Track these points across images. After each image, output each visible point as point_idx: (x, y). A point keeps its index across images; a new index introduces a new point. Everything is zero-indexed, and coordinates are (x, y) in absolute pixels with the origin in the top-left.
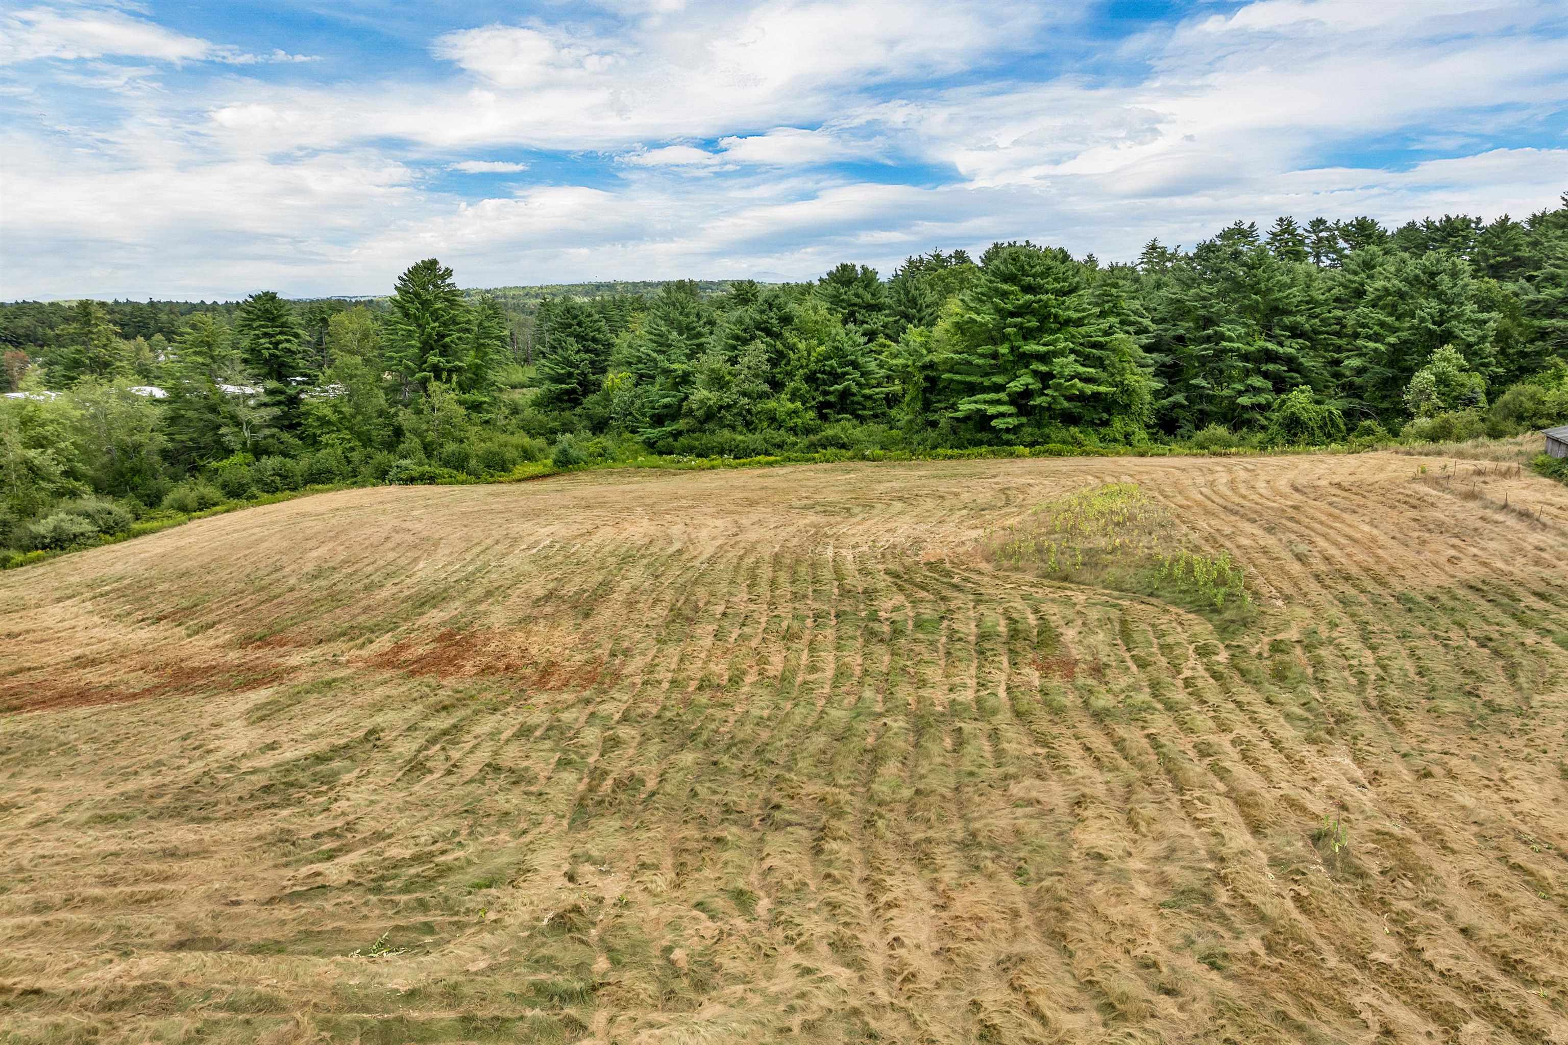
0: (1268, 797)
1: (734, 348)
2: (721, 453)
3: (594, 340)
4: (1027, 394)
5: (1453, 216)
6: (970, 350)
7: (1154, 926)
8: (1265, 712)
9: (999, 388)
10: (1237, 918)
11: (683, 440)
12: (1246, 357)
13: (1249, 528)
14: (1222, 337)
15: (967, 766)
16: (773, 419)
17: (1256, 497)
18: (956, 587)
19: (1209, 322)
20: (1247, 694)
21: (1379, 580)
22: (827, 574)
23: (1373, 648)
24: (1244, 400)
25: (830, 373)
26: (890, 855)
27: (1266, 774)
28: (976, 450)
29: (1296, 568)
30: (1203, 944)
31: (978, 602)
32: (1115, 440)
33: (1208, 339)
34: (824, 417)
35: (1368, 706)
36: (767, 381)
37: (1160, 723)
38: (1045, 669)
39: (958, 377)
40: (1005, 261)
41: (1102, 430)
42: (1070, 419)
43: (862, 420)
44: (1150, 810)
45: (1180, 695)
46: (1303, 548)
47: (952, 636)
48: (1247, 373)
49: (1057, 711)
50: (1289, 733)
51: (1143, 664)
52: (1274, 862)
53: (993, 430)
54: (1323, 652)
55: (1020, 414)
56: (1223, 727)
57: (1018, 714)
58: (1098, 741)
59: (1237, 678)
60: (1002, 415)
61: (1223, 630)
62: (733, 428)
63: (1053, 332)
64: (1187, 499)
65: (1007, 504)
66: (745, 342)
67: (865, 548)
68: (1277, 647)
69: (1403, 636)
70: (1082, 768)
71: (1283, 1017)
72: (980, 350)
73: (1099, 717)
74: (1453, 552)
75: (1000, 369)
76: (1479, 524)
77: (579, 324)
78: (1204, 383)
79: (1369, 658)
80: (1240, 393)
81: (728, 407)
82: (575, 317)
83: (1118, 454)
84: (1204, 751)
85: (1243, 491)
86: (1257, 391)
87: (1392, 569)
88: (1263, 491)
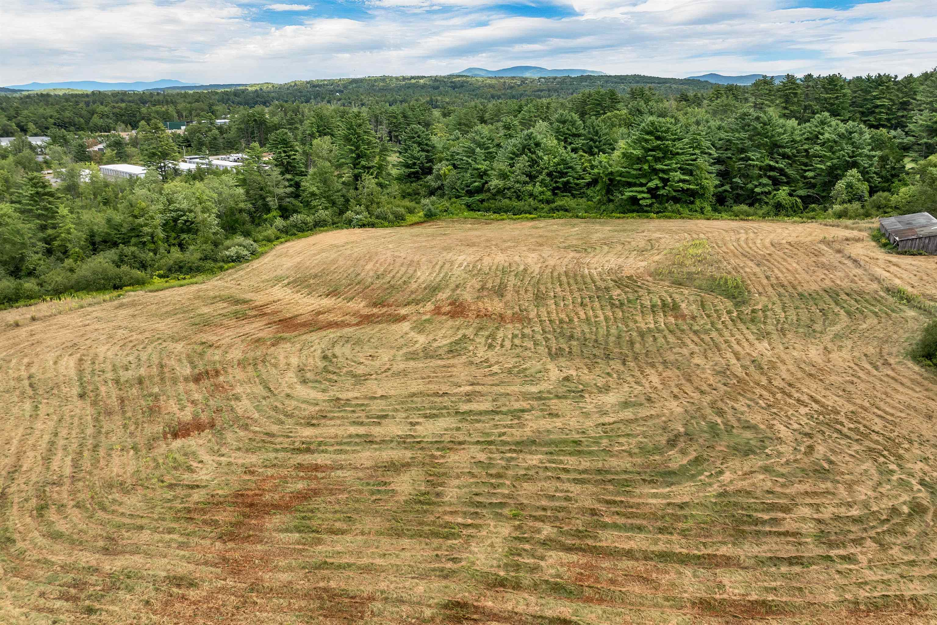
0: (742, 353)
1: (512, 159)
2: (506, 212)
3: (427, 145)
4: (657, 188)
5: (882, 74)
6: (630, 166)
7: (712, 378)
8: (745, 331)
9: (642, 185)
10: (731, 377)
11: (486, 204)
12: (760, 168)
13: (750, 264)
14: (750, 159)
15: (659, 345)
16: (531, 195)
17: (755, 248)
18: (639, 286)
19: (743, 150)
20: (742, 326)
21: (794, 288)
22: (588, 280)
23: (785, 312)
24: (757, 190)
25: (559, 172)
26: (644, 365)
27: (743, 348)
28: (631, 215)
29: (765, 282)
30: (723, 382)
31: (649, 293)
32: (696, 211)
33: (742, 159)
34: (555, 194)
35: (777, 330)
36: (527, 176)
37: (714, 334)
38: (676, 318)
39: (623, 179)
40: (648, 125)
41: (690, 206)
42: (676, 200)
43: (574, 196)
44: (711, 355)
45: (720, 326)
46: (769, 273)
47: (642, 305)
48: (760, 176)
49: (683, 331)
50: (751, 337)
51: (708, 316)
52: (742, 366)
53: (639, 205)
54: (768, 313)
55: (652, 198)
56: (733, 336)
57: (670, 331)
58: (696, 339)
59: (739, 321)
60: (644, 198)
61: (736, 305)
62: (510, 199)
63: (670, 159)
64: (727, 248)
65: (652, 248)
66: (517, 156)
67: (600, 269)
68: (753, 311)
69: (796, 308)
70: (692, 346)
71: (739, 393)
72: (635, 167)
73: (696, 332)
74: (823, 276)
75: (644, 176)
76: (838, 264)
77: (419, 137)
78: (739, 181)
79: (783, 315)
80: (756, 186)
81: (509, 189)
82: (417, 133)
83: (697, 218)
84: (726, 342)
85: (751, 245)
86: (765, 185)
87: (800, 283)
88: (758, 245)
